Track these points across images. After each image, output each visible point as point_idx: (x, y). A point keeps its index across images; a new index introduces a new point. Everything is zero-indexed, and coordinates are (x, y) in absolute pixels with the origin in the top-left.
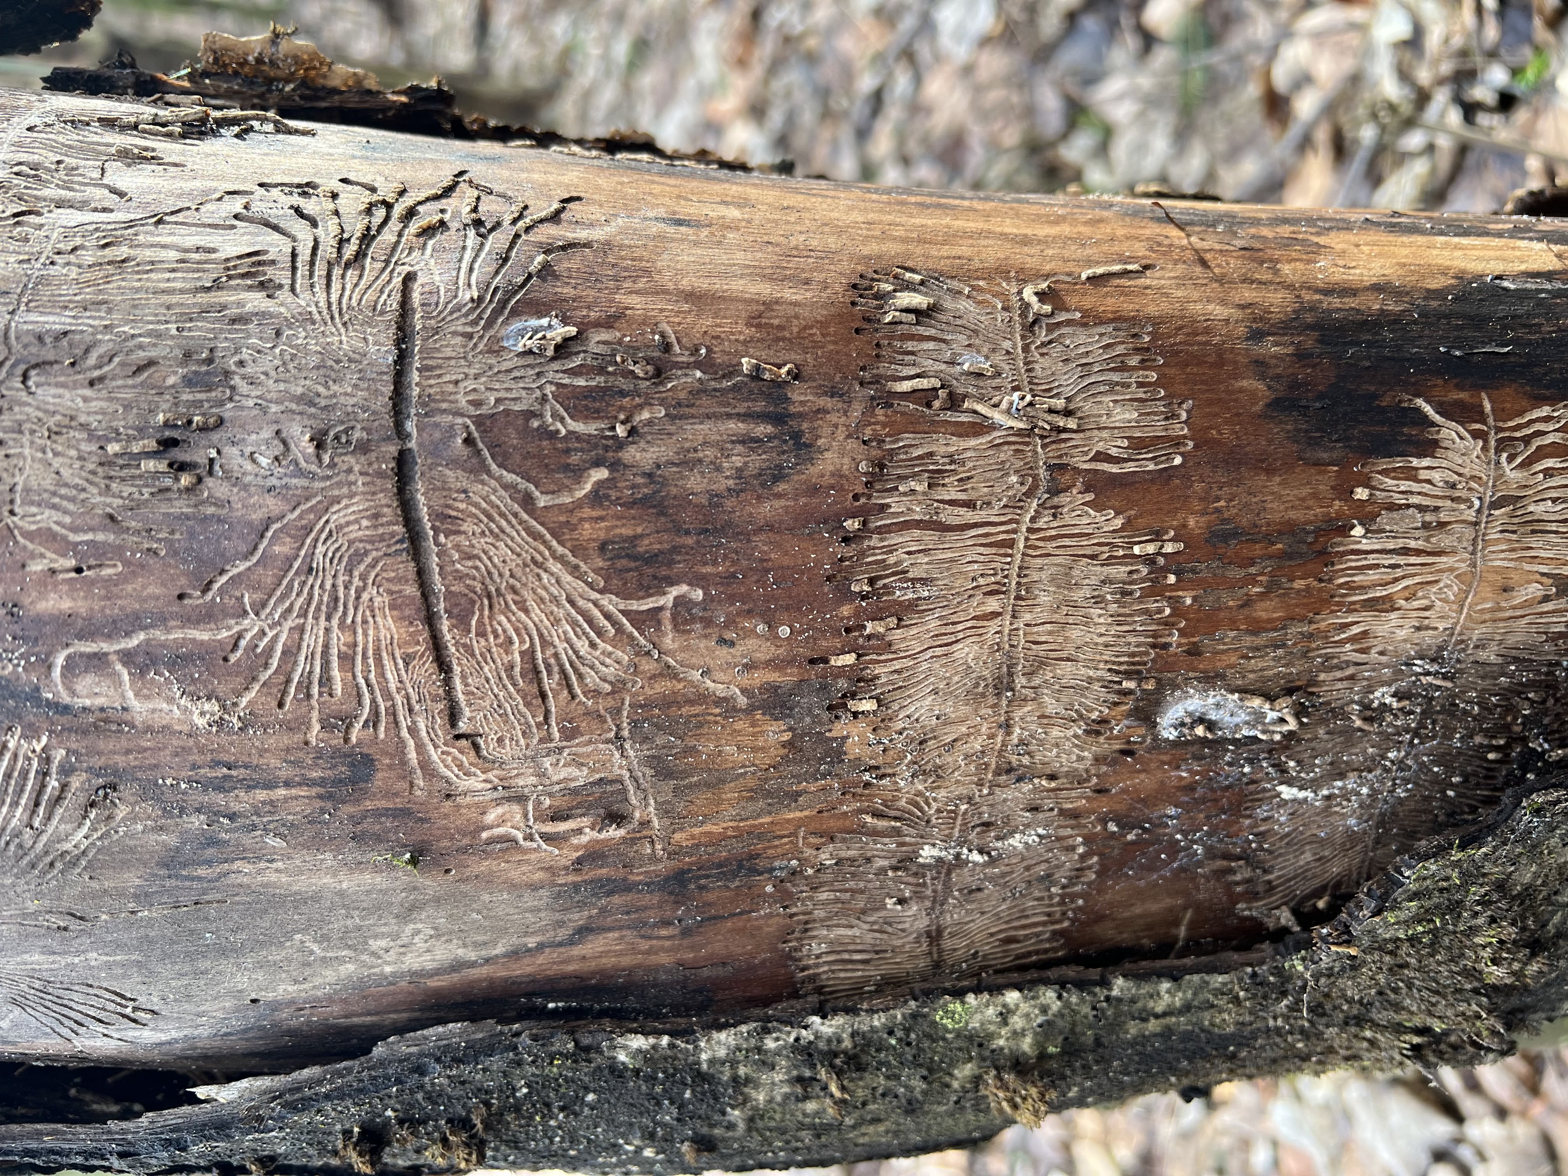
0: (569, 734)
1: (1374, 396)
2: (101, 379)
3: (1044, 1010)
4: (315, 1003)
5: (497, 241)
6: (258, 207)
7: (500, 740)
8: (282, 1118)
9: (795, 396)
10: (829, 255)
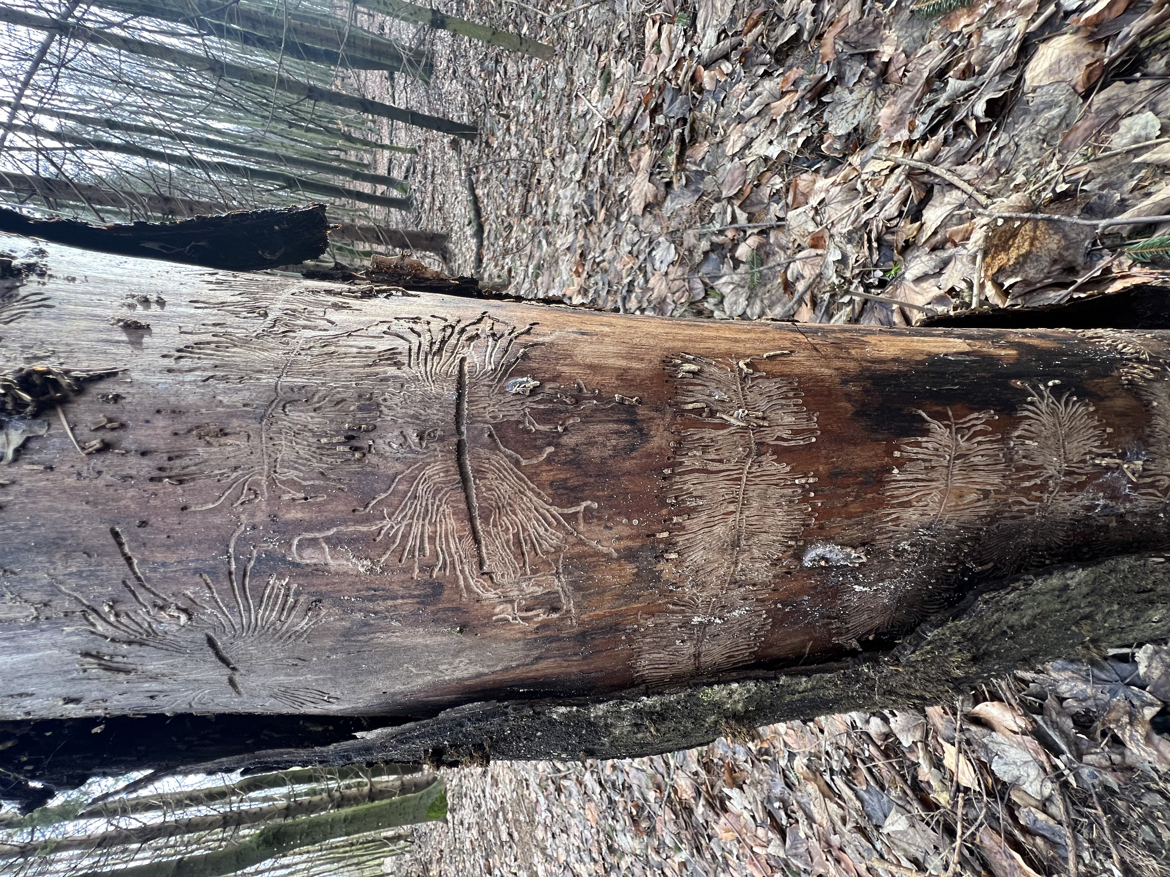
0: (534, 572)
1: (900, 409)
2: (319, 408)
3: (749, 691)
4: (413, 693)
5: (503, 343)
6: (394, 328)
7: (503, 575)
8: (396, 746)
9: (640, 412)
10: (652, 348)
